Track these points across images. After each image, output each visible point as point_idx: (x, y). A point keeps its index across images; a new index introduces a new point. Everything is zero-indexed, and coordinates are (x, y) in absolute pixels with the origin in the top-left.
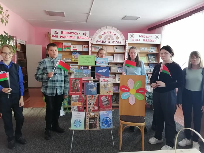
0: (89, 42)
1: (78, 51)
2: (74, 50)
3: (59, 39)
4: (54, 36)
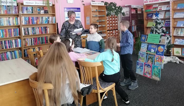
0: (170, 2)
1: (162, 10)
2: (159, 9)
3: (149, 3)
4: (145, 2)
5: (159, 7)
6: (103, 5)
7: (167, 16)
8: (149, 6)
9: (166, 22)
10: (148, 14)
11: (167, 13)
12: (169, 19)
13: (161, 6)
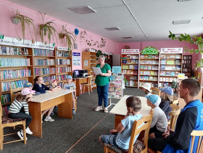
2: (131, 58)
3: (125, 53)
4: (123, 52)
5: (131, 56)
6: (95, 52)
7: (137, 63)
8: (124, 55)
9: (135, 66)
10: (123, 61)
11: (136, 61)
12: (138, 64)
13: (132, 56)
